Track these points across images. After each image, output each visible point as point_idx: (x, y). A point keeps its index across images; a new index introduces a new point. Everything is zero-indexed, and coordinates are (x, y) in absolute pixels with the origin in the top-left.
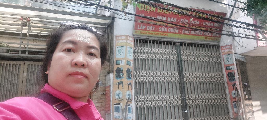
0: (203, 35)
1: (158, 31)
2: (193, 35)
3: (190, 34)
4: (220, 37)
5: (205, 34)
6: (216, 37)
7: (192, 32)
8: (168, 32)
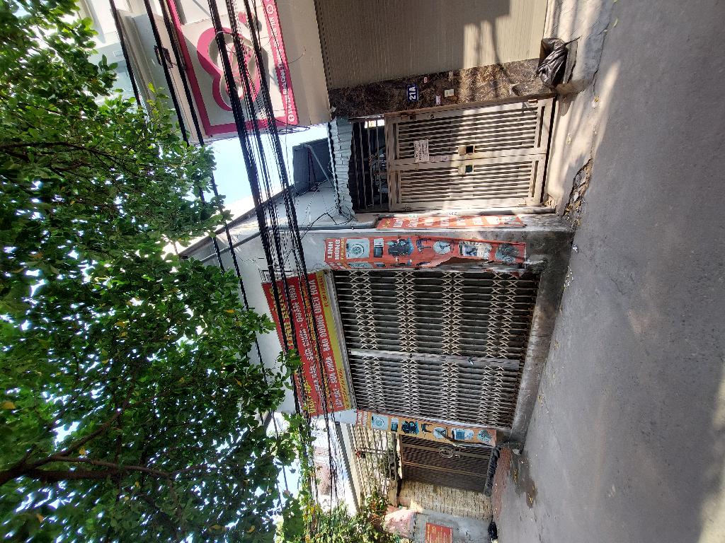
0: (323, 313)
1: (338, 384)
2: (327, 332)
3: (328, 337)
4: (313, 276)
5: (318, 309)
6: (317, 285)
7: (322, 334)
8: (335, 371)
